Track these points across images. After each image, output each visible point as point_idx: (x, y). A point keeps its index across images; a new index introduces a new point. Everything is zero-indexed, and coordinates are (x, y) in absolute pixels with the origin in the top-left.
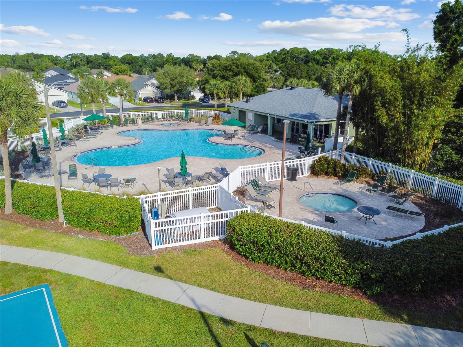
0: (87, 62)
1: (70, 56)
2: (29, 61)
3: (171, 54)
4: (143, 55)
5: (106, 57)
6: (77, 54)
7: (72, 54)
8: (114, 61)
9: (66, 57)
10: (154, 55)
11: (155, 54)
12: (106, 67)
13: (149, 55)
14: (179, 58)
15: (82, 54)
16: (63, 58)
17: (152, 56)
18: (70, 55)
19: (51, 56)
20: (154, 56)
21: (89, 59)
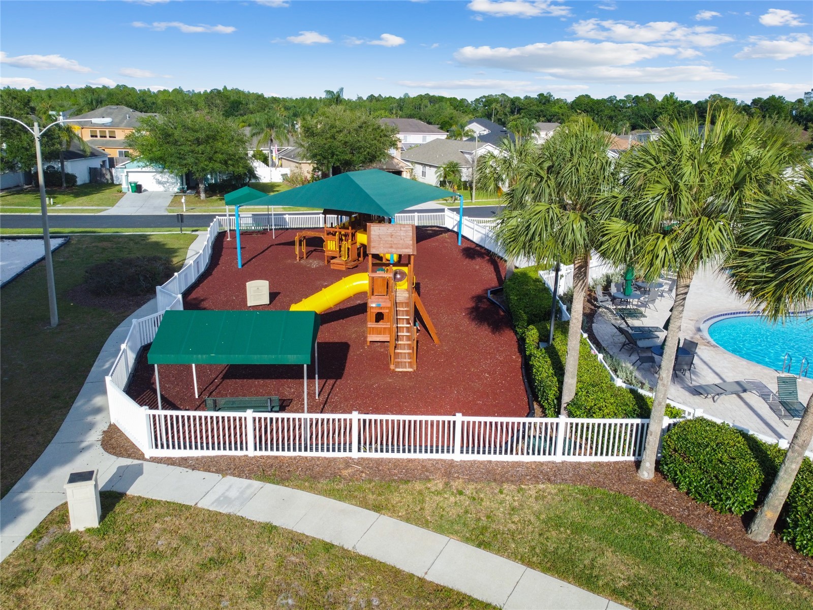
0: (511, 109)
1: (484, 100)
2: (422, 107)
3: (672, 94)
4: (614, 96)
5: (545, 100)
6: (496, 95)
7: (488, 97)
8: (561, 107)
9: (477, 100)
10: (637, 96)
11: (640, 95)
12: (549, 118)
13: (626, 97)
14: (688, 102)
15: (504, 95)
16: (472, 102)
17: (633, 99)
18: (484, 97)
19: (455, 99)
20: (637, 99)
21: (516, 103)
